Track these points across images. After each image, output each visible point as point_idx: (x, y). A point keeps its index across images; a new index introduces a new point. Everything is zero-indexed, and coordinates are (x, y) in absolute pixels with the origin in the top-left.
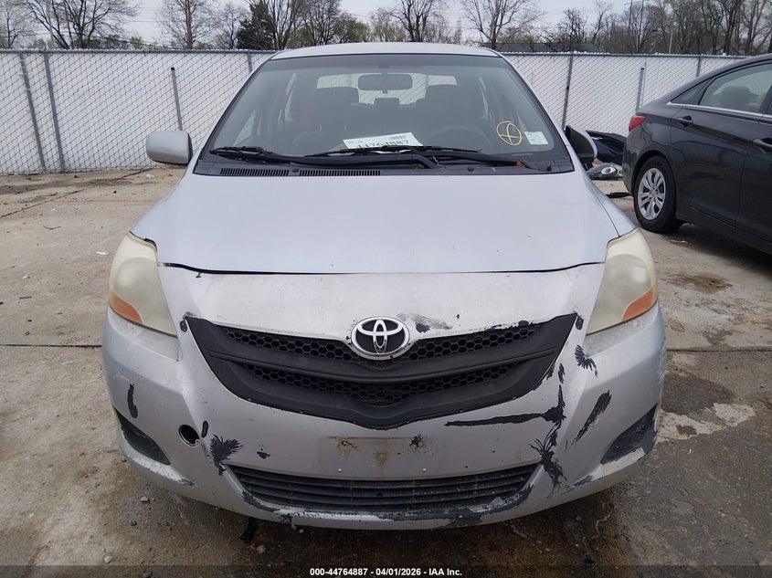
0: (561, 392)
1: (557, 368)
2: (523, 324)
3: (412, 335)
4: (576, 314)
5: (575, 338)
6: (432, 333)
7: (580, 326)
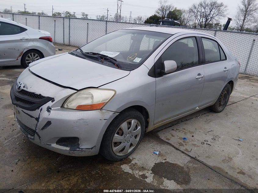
0: (39, 114)
1: (40, 108)
2: (40, 95)
3: (22, 88)
4: (54, 98)
5: (50, 104)
6: (25, 89)
7: (52, 102)
